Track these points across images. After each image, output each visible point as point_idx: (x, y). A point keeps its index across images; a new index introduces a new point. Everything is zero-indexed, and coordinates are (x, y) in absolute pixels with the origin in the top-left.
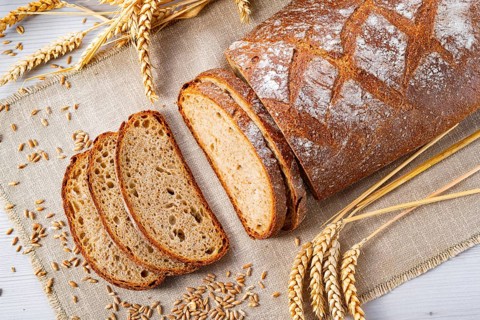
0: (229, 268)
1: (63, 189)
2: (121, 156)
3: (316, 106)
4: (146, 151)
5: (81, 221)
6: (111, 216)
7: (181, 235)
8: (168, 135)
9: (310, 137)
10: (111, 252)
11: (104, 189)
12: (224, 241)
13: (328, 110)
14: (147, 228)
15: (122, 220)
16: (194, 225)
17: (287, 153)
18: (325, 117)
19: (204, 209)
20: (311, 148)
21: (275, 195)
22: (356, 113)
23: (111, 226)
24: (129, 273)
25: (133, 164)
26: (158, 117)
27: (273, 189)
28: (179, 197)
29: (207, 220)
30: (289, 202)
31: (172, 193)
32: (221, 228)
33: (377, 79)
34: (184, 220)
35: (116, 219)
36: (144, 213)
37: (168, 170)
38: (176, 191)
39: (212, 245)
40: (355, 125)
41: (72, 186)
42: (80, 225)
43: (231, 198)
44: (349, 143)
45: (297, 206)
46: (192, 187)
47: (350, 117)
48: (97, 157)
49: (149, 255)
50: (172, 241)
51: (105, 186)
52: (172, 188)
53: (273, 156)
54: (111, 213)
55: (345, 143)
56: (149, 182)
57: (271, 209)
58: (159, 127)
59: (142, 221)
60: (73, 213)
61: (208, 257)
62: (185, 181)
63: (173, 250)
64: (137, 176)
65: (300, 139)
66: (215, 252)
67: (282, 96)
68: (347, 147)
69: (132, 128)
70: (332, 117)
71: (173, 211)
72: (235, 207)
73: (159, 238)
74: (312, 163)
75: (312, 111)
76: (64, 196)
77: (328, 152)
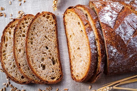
0: (59, 87)
1: (5, 30)
2: (32, 25)
3: (125, 35)
4: (44, 27)
5: (6, 45)
6: (18, 48)
7: (44, 67)
8: (55, 25)
9: (117, 47)
10: (13, 63)
11: (20, 36)
12: (61, 76)
13: (130, 39)
14: (30, 59)
15: (22, 52)
16: (51, 65)
17: (103, 51)
18: (128, 41)
19: (58, 60)
20: (115, 53)
21: (90, 67)
23: (16, 52)
24: (17, 74)
25: (36, 31)
26: (54, 16)
27: (91, 64)
28: (49, 51)
29: (57, 65)
30: (95, 72)
31: (47, 48)
32: (62, 70)
34: (47, 61)
35: (20, 50)
36: (32, 52)
37: (50, 39)
38: (49, 48)
39: (55, 76)
41: (9, 30)
42: (5, 47)
43: (70, 59)
44: (132, 57)
45: (98, 75)
46: (56, 49)
48: (23, 22)
49: (27, 71)
50: (39, 68)
51: (21, 35)
52: (48, 46)
53: (96, 49)
54: (19, 47)
55: (131, 56)
56: (39, 40)
57: (86, 72)
58: (53, 20)
59: (29, 55)
60: (5, 41)
61: (51, 80)
62: (55, 46)
63: (38, 73)
64: (36, 36)
65: (112, 47)
66: (55, 80)
67: (111, 24)
68: (131, 58)
69: (41, 17)
70: (130, 42)
71: (45, 56)
72: (70, 64)
73: (34, 65)
74: (113, 59)
75: (123, 36)
76: (4, 33)
77: (122, 57)
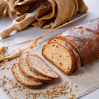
4: (34, 59)
5: (17, 74)
7: (46, 72)
8: (40, 59)
10: (26, 79)
12: (59, 76)
16: (49, 72)
18: (81, 37)
19: (52, 70)
20: (79, 43)
22: (88, 36)
32: (58, 74)
33: (92, 30)
39: (55, 75)
40: (89, 38)
41: (14, 69)
47: (87, 37)
48: (21, 61)
52: (42, 66)
53: (69, 47)
54: (26, 70)
55: (87, 43)
58: (37, 57)
60: (15, 73)
61: (55, 77)
62: (46, 66)
65: (75, 42)
66: (57, 77)
74: (79, 47)
75: (77, 36)
77: (83, 44)
